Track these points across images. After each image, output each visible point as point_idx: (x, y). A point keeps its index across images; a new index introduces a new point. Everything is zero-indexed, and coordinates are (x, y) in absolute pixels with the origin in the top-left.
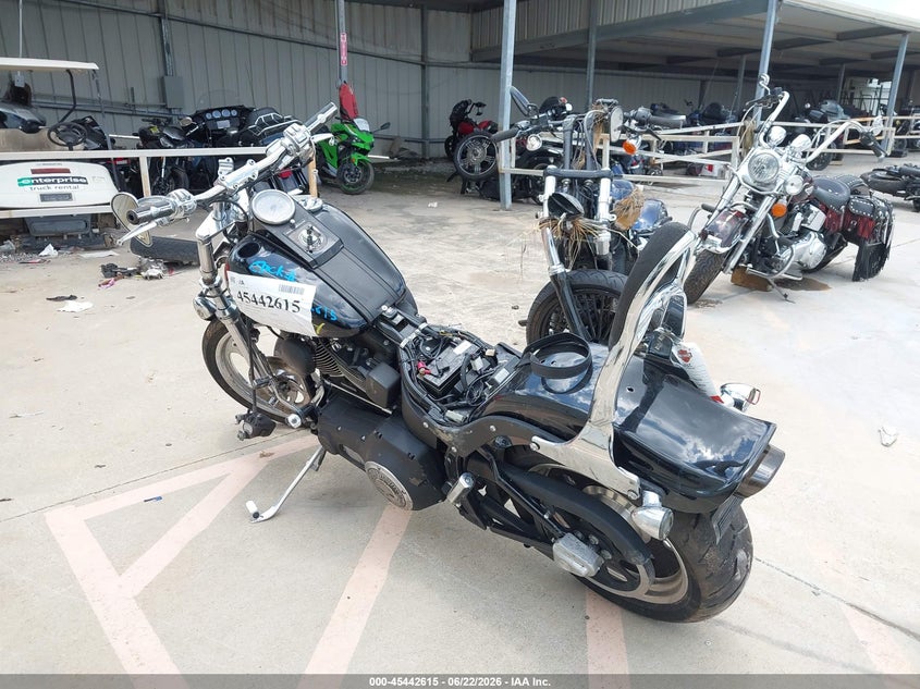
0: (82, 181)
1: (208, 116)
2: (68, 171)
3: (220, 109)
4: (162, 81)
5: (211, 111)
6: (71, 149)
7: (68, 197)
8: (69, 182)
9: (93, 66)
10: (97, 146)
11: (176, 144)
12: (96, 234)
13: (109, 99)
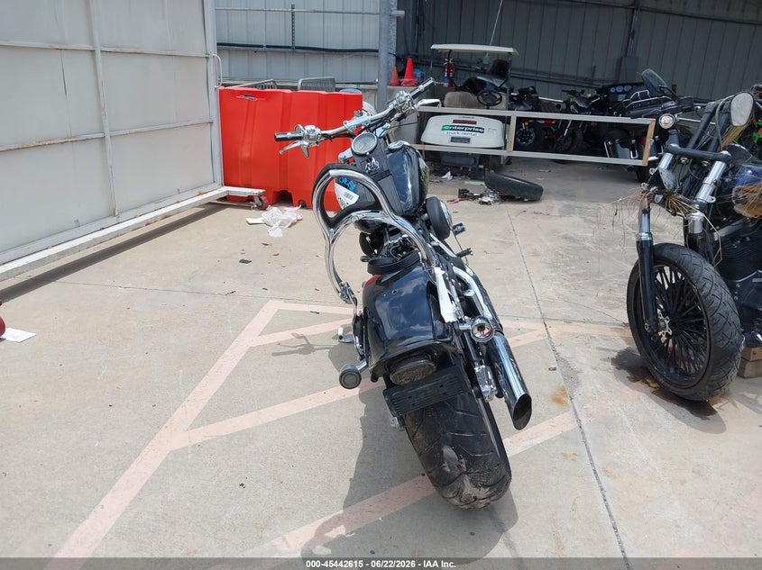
0: (481, 130)
1: (612, 90)
2: (475, 123)
3: (623, 85)
4: (620, 61)
5: (615, 86)
6: (488, 108)
7: (467, 140)
8: (472, 131)
9: (511, 50)
10: (530, 108)
11: (581, 111)
12: (481, 169)
13: (575, 74)
